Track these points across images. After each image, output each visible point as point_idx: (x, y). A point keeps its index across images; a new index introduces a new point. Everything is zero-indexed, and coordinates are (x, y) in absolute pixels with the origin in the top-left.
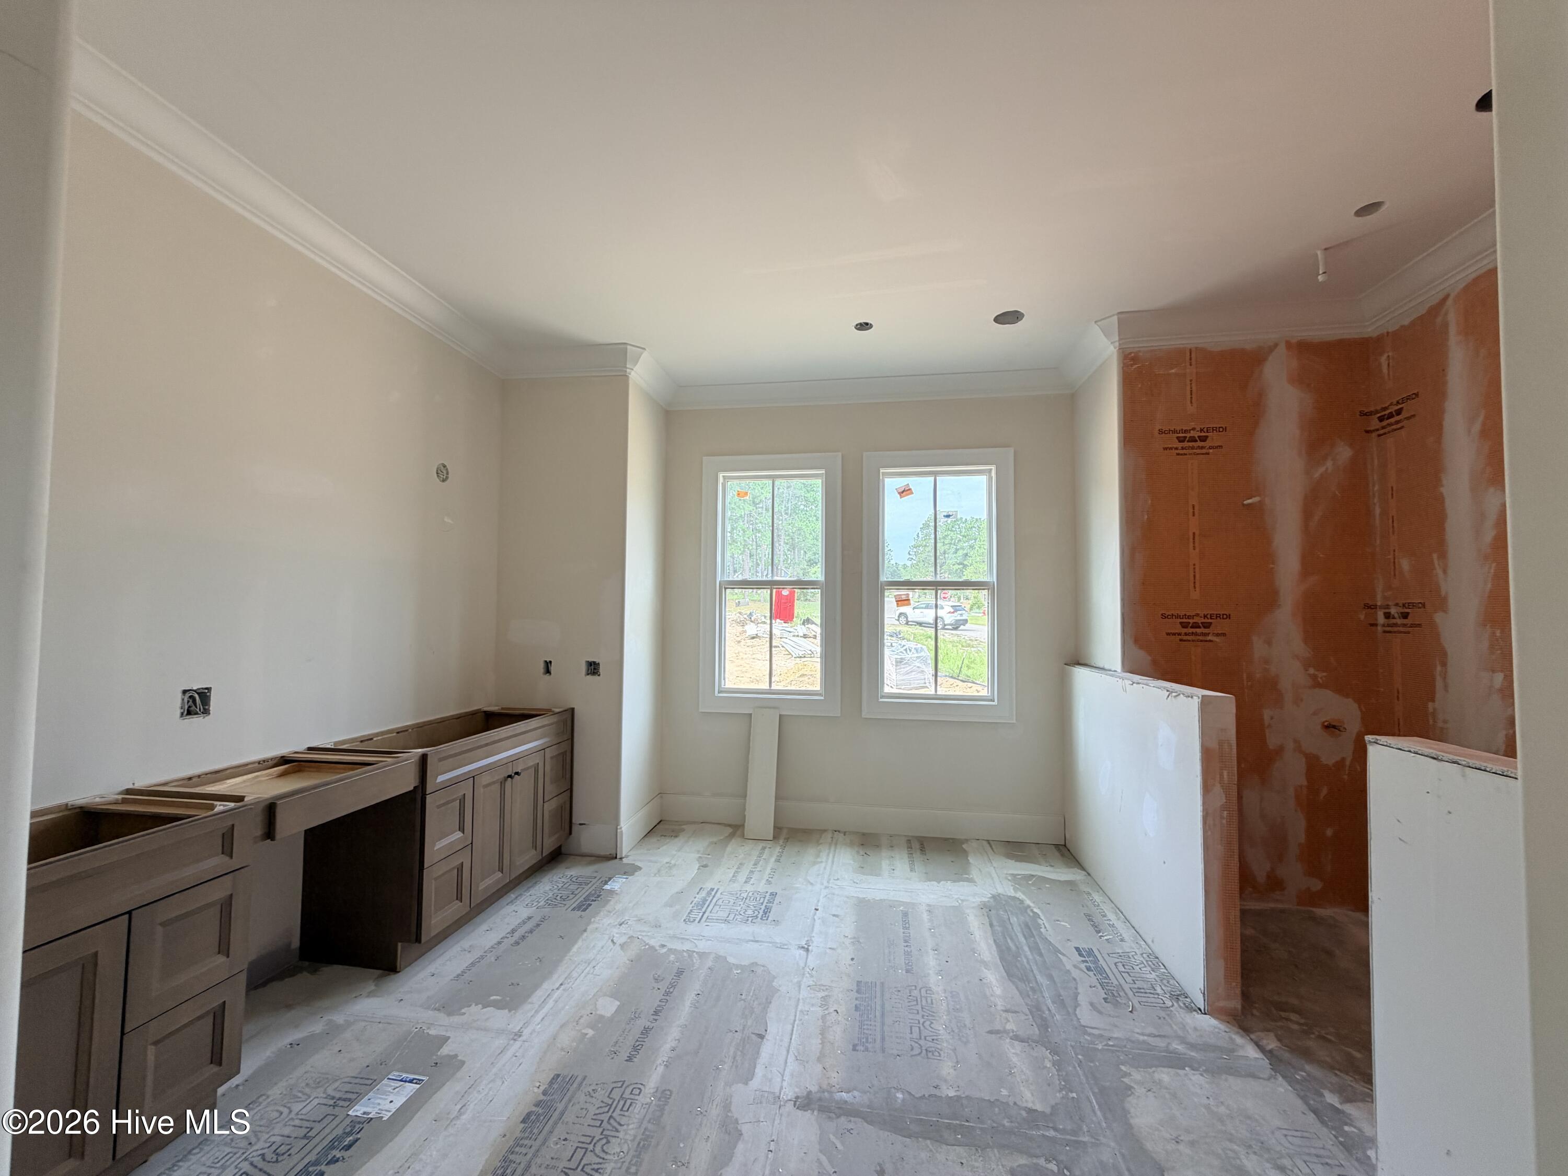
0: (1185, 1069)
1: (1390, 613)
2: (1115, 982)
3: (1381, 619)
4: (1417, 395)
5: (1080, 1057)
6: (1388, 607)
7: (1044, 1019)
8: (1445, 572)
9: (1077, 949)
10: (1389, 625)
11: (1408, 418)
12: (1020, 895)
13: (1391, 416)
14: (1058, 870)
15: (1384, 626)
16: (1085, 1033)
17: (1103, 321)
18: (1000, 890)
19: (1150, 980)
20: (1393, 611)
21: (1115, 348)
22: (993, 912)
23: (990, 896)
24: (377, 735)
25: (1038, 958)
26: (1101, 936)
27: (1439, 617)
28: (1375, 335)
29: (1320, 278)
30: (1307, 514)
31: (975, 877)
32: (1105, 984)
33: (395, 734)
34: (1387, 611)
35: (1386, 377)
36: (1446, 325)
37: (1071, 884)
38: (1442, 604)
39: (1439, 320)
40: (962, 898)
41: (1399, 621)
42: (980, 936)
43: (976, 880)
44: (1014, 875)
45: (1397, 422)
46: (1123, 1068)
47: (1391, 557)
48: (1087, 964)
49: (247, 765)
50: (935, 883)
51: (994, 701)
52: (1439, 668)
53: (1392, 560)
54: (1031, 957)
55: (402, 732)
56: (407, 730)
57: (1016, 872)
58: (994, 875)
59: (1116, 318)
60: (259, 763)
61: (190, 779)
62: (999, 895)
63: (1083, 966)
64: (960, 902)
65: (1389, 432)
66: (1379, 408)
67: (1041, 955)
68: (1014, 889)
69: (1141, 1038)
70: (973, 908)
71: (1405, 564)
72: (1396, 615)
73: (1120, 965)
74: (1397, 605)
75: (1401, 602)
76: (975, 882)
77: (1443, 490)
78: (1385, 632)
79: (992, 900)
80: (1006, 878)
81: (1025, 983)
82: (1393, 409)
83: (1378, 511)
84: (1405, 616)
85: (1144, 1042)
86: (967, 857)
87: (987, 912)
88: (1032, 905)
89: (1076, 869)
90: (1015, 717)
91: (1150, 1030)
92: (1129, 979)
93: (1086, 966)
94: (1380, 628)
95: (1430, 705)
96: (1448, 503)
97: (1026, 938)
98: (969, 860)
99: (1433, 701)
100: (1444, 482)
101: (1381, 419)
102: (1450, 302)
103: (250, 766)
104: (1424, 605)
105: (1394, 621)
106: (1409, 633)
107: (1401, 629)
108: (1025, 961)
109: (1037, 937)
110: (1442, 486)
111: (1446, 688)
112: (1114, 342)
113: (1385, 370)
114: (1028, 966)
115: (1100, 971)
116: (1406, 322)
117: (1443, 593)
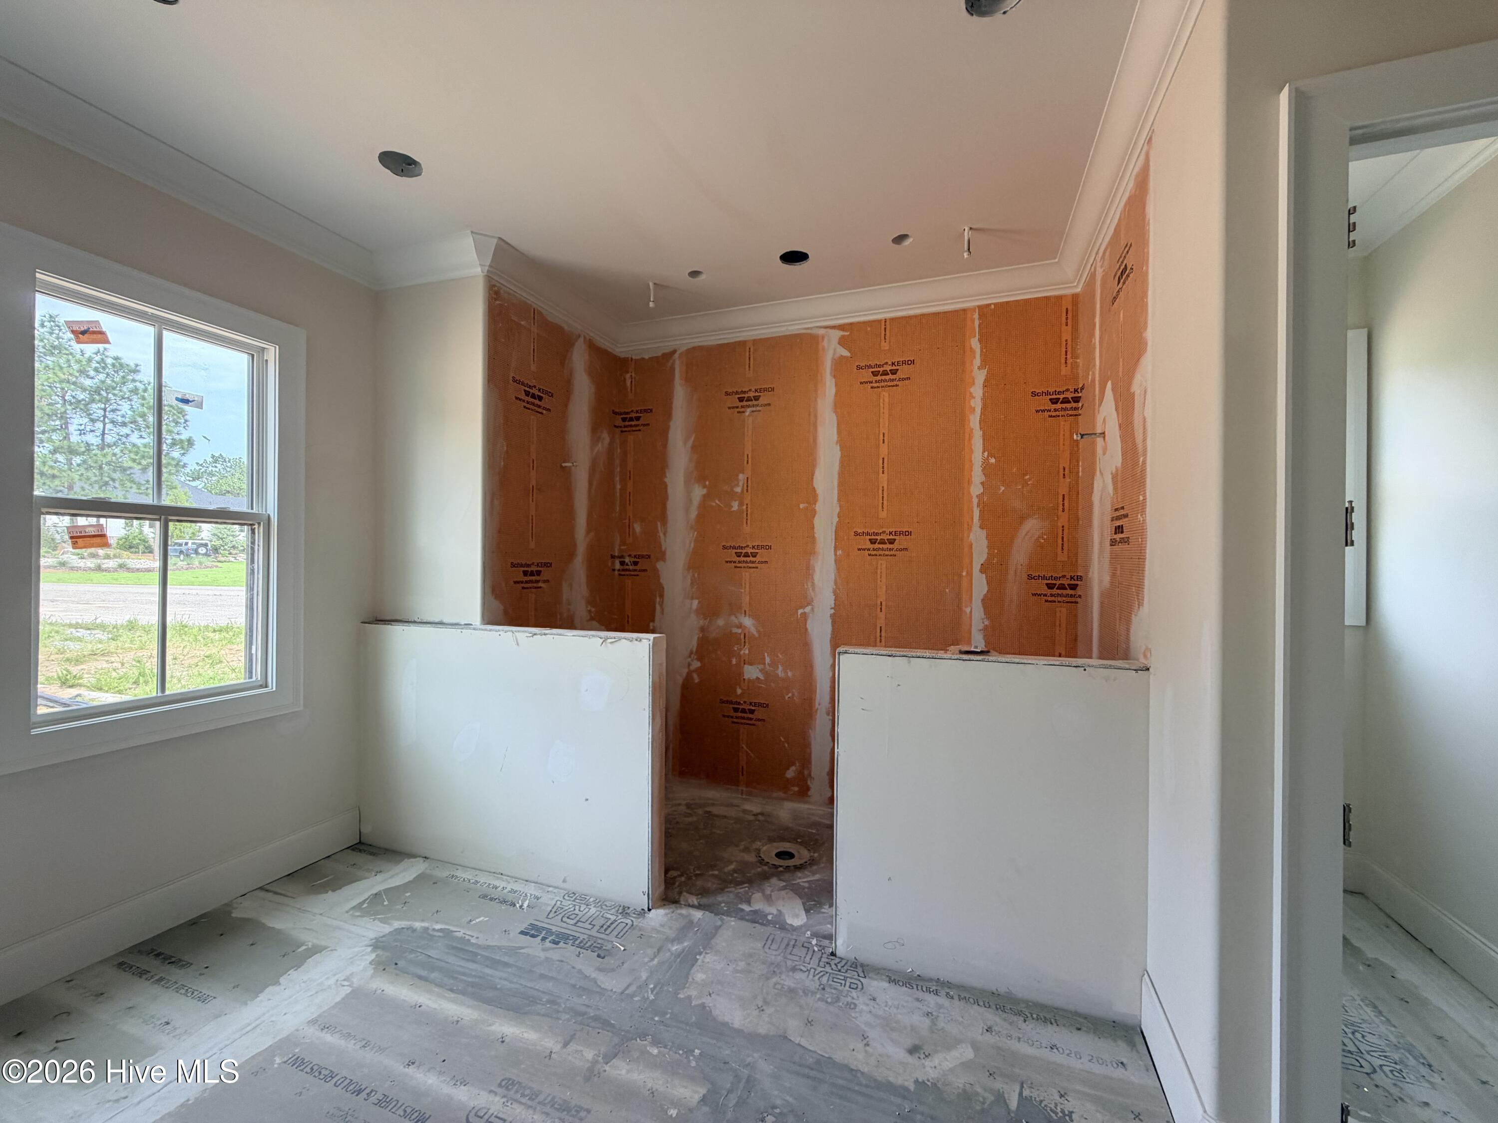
0: (698, 959)
1: (624, 562)
2: (586, 937)
3: (618, 566)
4: (651, 410)
5: (656, 1019)
6: (622, 557)
7: (596, 1019)
8: (665, 534)
9: (522, 933)
10: (623, 570)
11: (644, 425)
12: (397, 924)
13: (631, 419)
14: (391, 873)
15: (619, 570)
16: (632, 996)
17: (480, 236)
18: (371, 935)
19: (596, 915)
20: (627, 560)
21: (482, 272)
22: (401, 963)
23: (370, 949)
25: (510, 970)
26: (521, 907)
27: (659, 565)
28: (623, 356)
29: (651, 304)
30: (590, 483)
31: (315, 941)
32: (582, 945)
34: (622, 560)
35: (629, 390)
36: (673, 369)
37: (421, 879)
38: (662, 556)
39: (669, 364)
40: (341, 976)
41: (631, 568)
42: (430, 999)
43: (323, 943)
44: (358, 907)
45: (636, 426)
46: (681, 996)
47: (627, 521)
48: (549, 940)
50: (271, 989)
51: (266, 687)
52: (658, 599)
53: (627, 524)
54: (504, 975)
57: (355, 903)
58: (335, 923)
59: (495, 241)
62: (377, 940)
63: (548, 944)
64: (346, 983)
65: (629, 431)
66: (623, 411)
67: (506, 965)
68: (381, 922)
69: (656, 961)
70: (372, 977)
71: (637, 528)
72: (629, 564)
73: (565, 919)
74: (630, 556)
75: (633, 554)
76: (325, 948)
77: (666, 480)
78: (620, 575)
79: (380, 952)
80: (353, 916)
81: (537, 1003)
82: (633, 415)
83: (618, 487)
84: (636, 563)
85: (661, 963)
86: (264, 927)
87: (395, 969)
88: (425, 924)
89: (406, 860)
90: (302, 702)
91: (650, 952)
92: (587, 926)
93: (550, 942)
94: (616, 572)
95: (651, 624)
96: (670, 491)
97: (473, 961)
98: (270, 927)
99: (653, 621)
100: (667, 475)
101: (624, 420)
102: (677, 355)
104: (649, 557)
105: (627, 567)
106: (637, 575)
107: (632, 573)
108: (506, 983)
109: (480, 952)
110: (666, 477)
111: (662, 612)
112: (484, 265)
113: (628, 384)
114: (517, 986)
115: (565, 938)
116: (647, 357)
117: (663, 549)
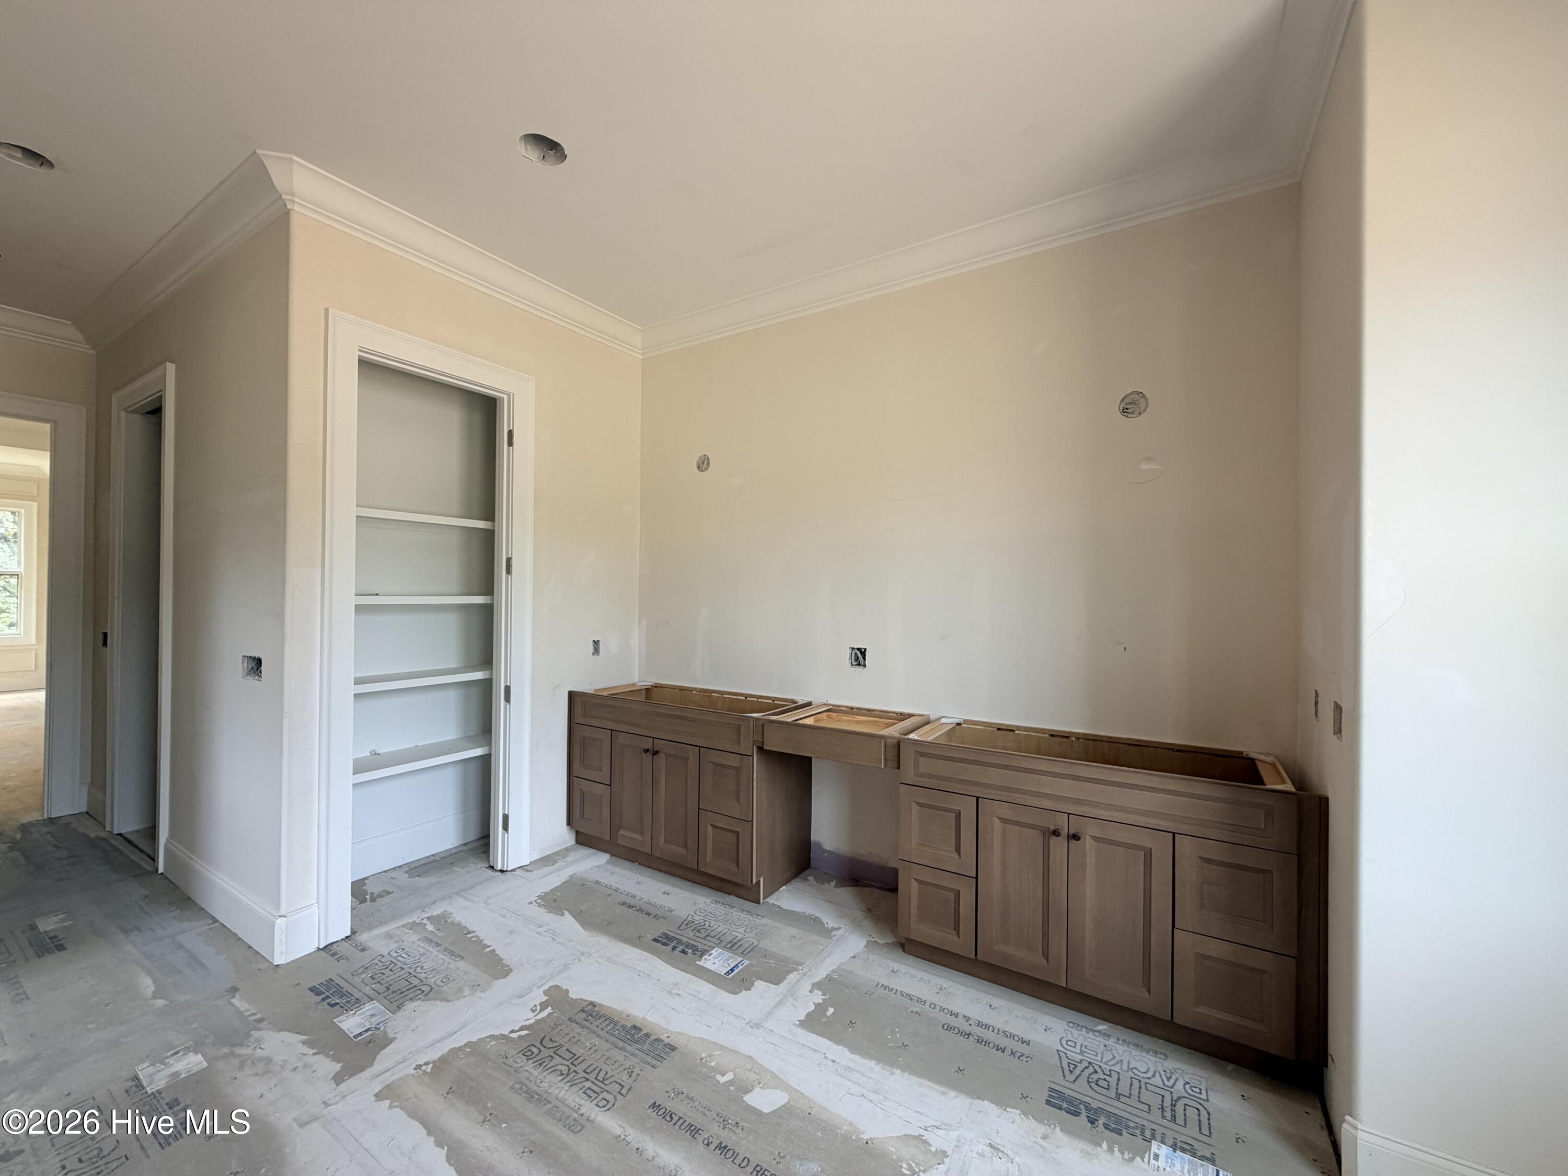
24: (1019, 728)
33: (1047, 736)
49: (888, 712)
55: (1058, 736)
56: (1067, 737)
60: (897, 714)
61: (852, 708)
103: (891, 714)
